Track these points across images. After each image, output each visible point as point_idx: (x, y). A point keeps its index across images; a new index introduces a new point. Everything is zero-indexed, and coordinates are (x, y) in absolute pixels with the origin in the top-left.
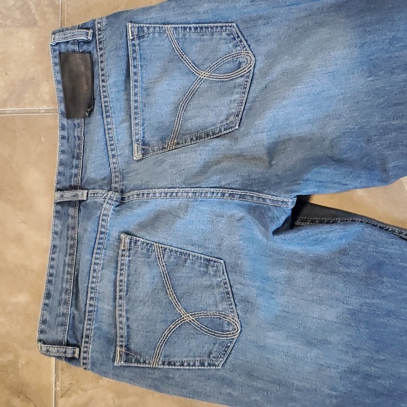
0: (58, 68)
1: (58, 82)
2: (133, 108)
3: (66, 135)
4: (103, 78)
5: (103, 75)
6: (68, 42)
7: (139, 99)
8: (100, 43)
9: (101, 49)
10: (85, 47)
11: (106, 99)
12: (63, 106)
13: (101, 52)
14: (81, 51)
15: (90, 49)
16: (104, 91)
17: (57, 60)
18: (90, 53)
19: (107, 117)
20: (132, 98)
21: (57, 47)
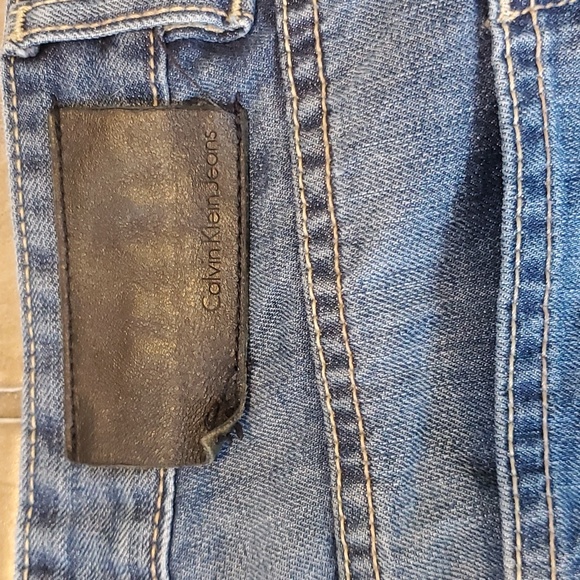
0: (40, 186)
1: (37, 262)
2: (504, 432)
3: (60, 554)
4: (322, 253)
5: (319, 237)
6: (106, 43)
7: (549, 380)
8: (304, 49)
9: (305, 87)
10: (211, 76)
11: (340, 376)
12: (52, 393)
13: (310, 105)
14: (181, 96)
15: (240, 84)
16: (329, 331)
17: (38, 143)
18: (235, 107)
19: (351, 475)
20: (506, 376)
21: (40, 71)
